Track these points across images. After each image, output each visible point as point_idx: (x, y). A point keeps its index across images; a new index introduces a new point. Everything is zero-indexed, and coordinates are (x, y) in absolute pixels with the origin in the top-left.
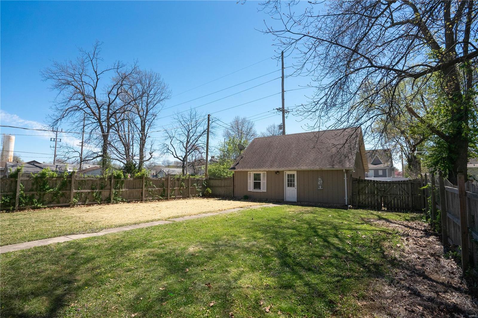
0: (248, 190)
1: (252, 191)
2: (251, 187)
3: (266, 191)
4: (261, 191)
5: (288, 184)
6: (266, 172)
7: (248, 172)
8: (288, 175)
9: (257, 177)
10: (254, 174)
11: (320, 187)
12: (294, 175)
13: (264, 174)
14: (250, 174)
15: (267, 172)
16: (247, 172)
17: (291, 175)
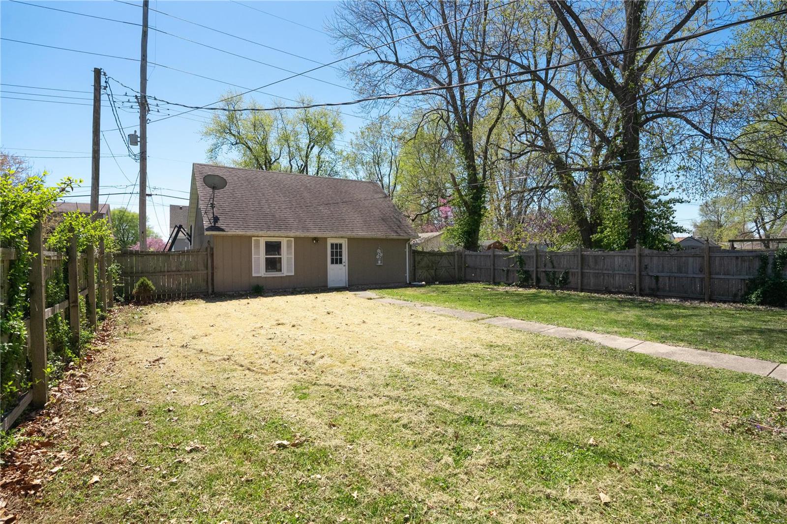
0: (254, 275)
1: (263, 276)
2: (259, 269)
3: (293, 274)
4: (285, 275)
5: (332, 260)
6: (293, 239)
7: (253, 238)
8: (332, 245)
9: (273, 248)
10: (266, 242)
11: (379, 262)
12: (341, 245)
13: (289, 243)
14: (258, 242)
15: (296, 238)
16: (250, 237)
17: (336, 245)
